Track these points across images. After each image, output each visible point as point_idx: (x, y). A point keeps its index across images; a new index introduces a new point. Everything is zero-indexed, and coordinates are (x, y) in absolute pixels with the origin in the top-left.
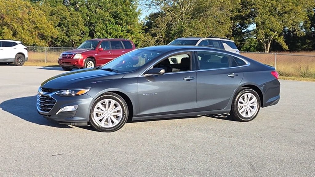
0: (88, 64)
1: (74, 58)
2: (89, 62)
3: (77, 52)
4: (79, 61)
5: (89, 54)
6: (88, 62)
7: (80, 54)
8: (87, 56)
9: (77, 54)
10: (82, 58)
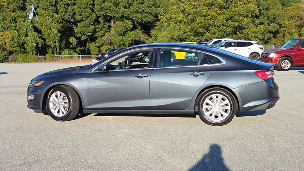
0: (282, 63)
1: (269, 57)
2: (285, 61)
3: (273, 51)
4: (272, 60)
5: (284, 53)
6: (283, 61)
7: (275, 53)
8: (282, 55)
9: (272, 53)
10: (277, 57)
